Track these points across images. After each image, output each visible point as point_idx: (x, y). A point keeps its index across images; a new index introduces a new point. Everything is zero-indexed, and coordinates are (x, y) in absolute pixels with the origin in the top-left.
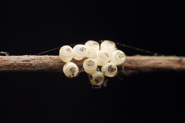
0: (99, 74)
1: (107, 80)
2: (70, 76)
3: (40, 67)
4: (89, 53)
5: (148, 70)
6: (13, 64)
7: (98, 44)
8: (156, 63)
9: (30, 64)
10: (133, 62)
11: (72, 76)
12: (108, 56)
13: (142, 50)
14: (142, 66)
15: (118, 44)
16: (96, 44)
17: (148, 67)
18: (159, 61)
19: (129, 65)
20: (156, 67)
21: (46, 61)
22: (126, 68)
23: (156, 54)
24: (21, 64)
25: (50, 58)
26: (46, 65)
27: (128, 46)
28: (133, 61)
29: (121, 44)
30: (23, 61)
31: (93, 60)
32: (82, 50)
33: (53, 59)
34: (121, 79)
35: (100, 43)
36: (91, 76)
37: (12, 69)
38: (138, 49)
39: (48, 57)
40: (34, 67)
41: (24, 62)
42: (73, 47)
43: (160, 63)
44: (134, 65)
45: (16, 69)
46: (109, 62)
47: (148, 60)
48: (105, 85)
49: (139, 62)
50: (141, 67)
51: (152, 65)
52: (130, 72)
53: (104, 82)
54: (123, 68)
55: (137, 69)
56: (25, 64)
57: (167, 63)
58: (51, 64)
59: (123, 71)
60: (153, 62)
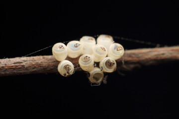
0: (97, 70)
1: (106, 76)
2: (65, 75)
3: (33, 68)
4: (84, 49)
5: (151, 62)
6: (3, 67)
7: (94, 39)
8: (159, 55)
9: (23, 66)
10: (133, 56)
11: (67, 74)
12: (105, 50)
13: (143, 42)
14: (144, 58)
15: (116, 37)
16: (92, 39)
17: (151, 60)
18: (162, 52)
19: (130, 59)
20: (159, 58)
21: (39, 62)
22: (127, 63)
23: (158, 45)
24: (12, 66)
25: (44, 58)
26: (39, 65)
27: (127, 39)
28: (134, 54)
29: (119, 38)
30: (15, 63)
31: (89, 56)
32: (76, 46)
33: (47, 59)
34: (123, 75)
35: (96, 39)
36: (89, 74)
37: (3, 73)
38: (137, 41)
39: (41, 57)
40: (27, 69)
41: (16, 65)
42: (66, 44)
43: (163, 54)
44: (135, 59)
45: (8, 72)
46: (107, 56)
47: (150, 52)
48: (105, 82)
49: (140, 55)
50: (143, 60)
51: (155, 57)
52: (132, 66)
53: (103, 79)
54: (123, 62)
55: (139, 62)
56: (17, 66)
57: (171, 54)
58: (45, 64)
59: (124, 66)
60: (156, 53)
